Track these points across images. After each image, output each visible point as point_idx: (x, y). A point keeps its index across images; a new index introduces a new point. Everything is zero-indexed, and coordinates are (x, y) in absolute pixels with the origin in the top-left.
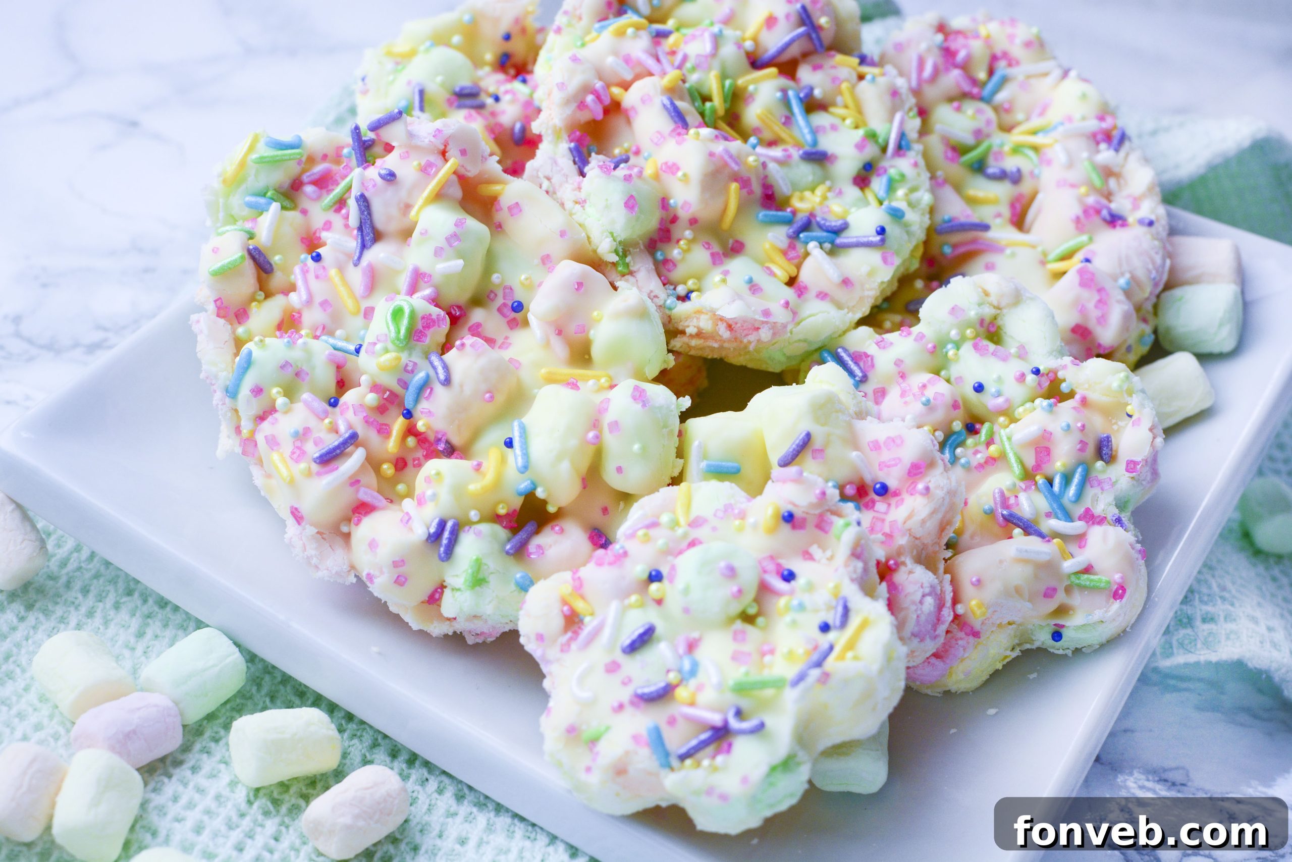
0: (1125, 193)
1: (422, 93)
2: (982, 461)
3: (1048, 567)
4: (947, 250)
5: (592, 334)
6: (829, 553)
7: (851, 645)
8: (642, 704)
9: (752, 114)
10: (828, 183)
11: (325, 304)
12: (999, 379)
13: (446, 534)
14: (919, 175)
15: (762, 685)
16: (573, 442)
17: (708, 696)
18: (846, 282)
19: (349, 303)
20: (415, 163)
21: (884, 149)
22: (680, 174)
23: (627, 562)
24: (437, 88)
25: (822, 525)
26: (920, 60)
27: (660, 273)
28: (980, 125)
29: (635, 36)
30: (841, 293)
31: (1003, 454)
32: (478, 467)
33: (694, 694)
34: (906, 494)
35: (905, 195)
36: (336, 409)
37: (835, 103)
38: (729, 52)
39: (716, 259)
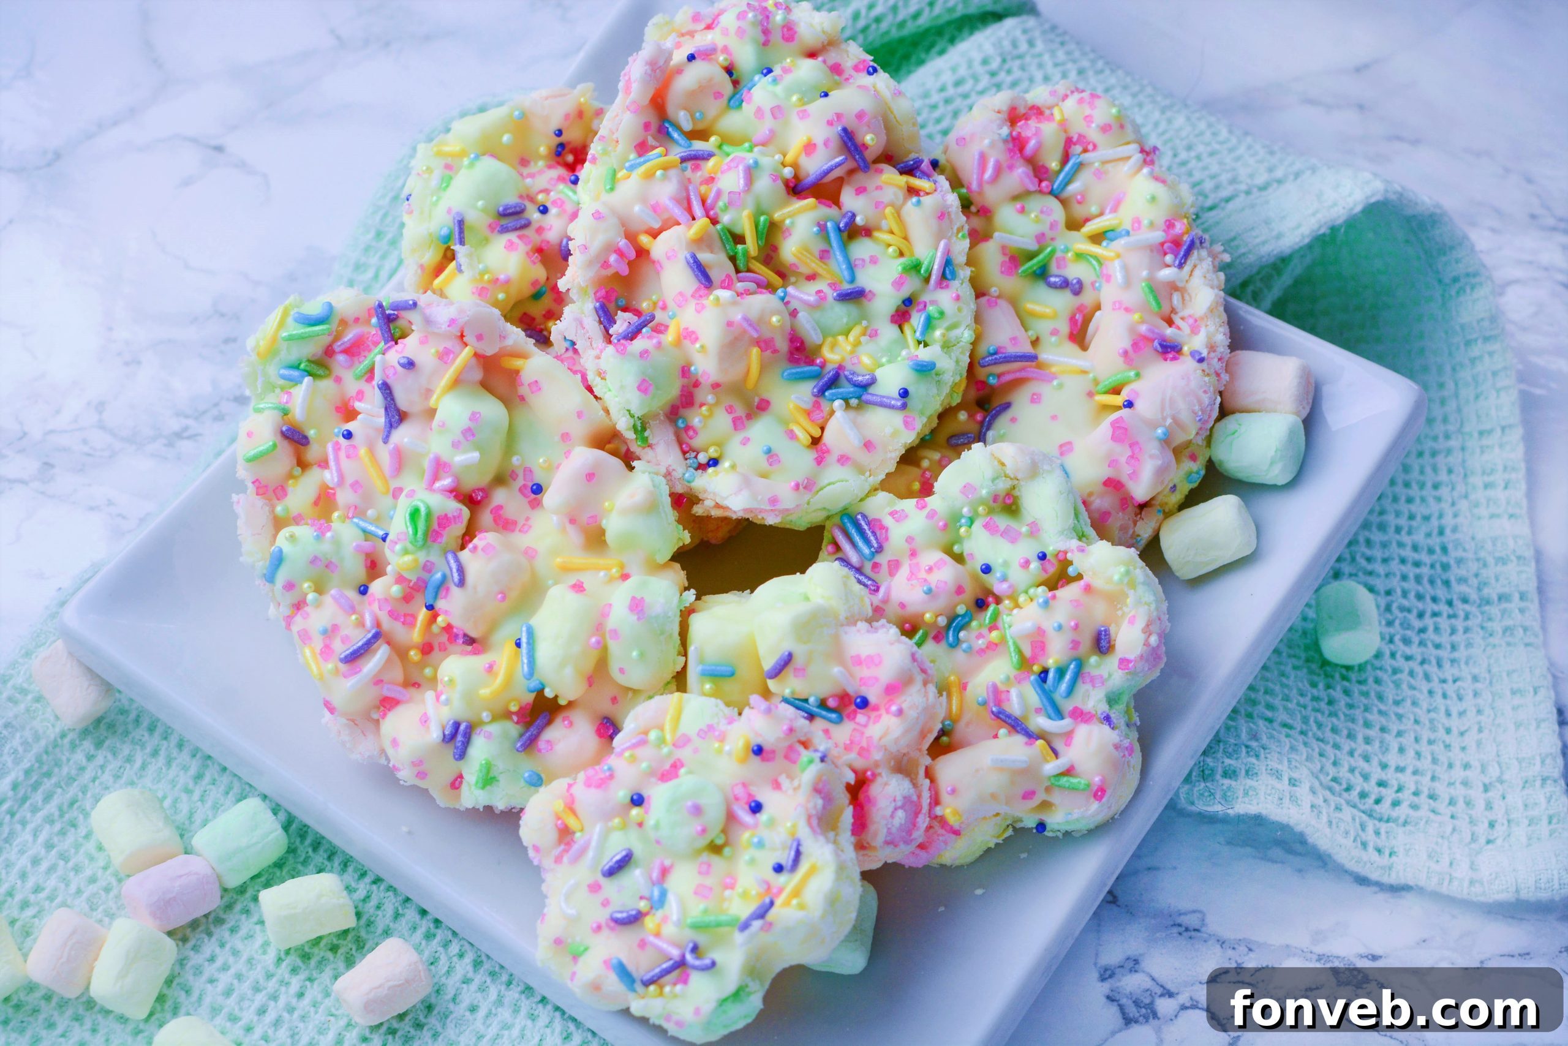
0: (1185, 313)
1: (461, 223)
2: (984, 646)
3: (1028, 771)
4: (992, 381)
5: (604, 523)
6: (796, 783)
8: (619, 928)
9: (790, 250)
10: (864, 323)
11: (356, 486)
12: (1006, 563)
13: (459, 738)
14: (959, 310)
15: (719, 925)
16: (577, 648)
17: (669, 930)
18: (868, 445)
19: (379, 484)
20: (433, 351)
21: (927, 280)
22: (698, 345)
23: (613, 784)
24: (478, 217)
25: (790, 755)
26: (983, 159)
27: (680, 443)
28: (1044, 228)
29: (665, 177)
30: (862, 457)
31: (1003, 641)
32: (490, 668)
33: (659, 926)
34: (883, 711)
35: (943, 335)
36: (365, 597)
37: (879, 229)
38: (764, 184)
39: (738, 424)
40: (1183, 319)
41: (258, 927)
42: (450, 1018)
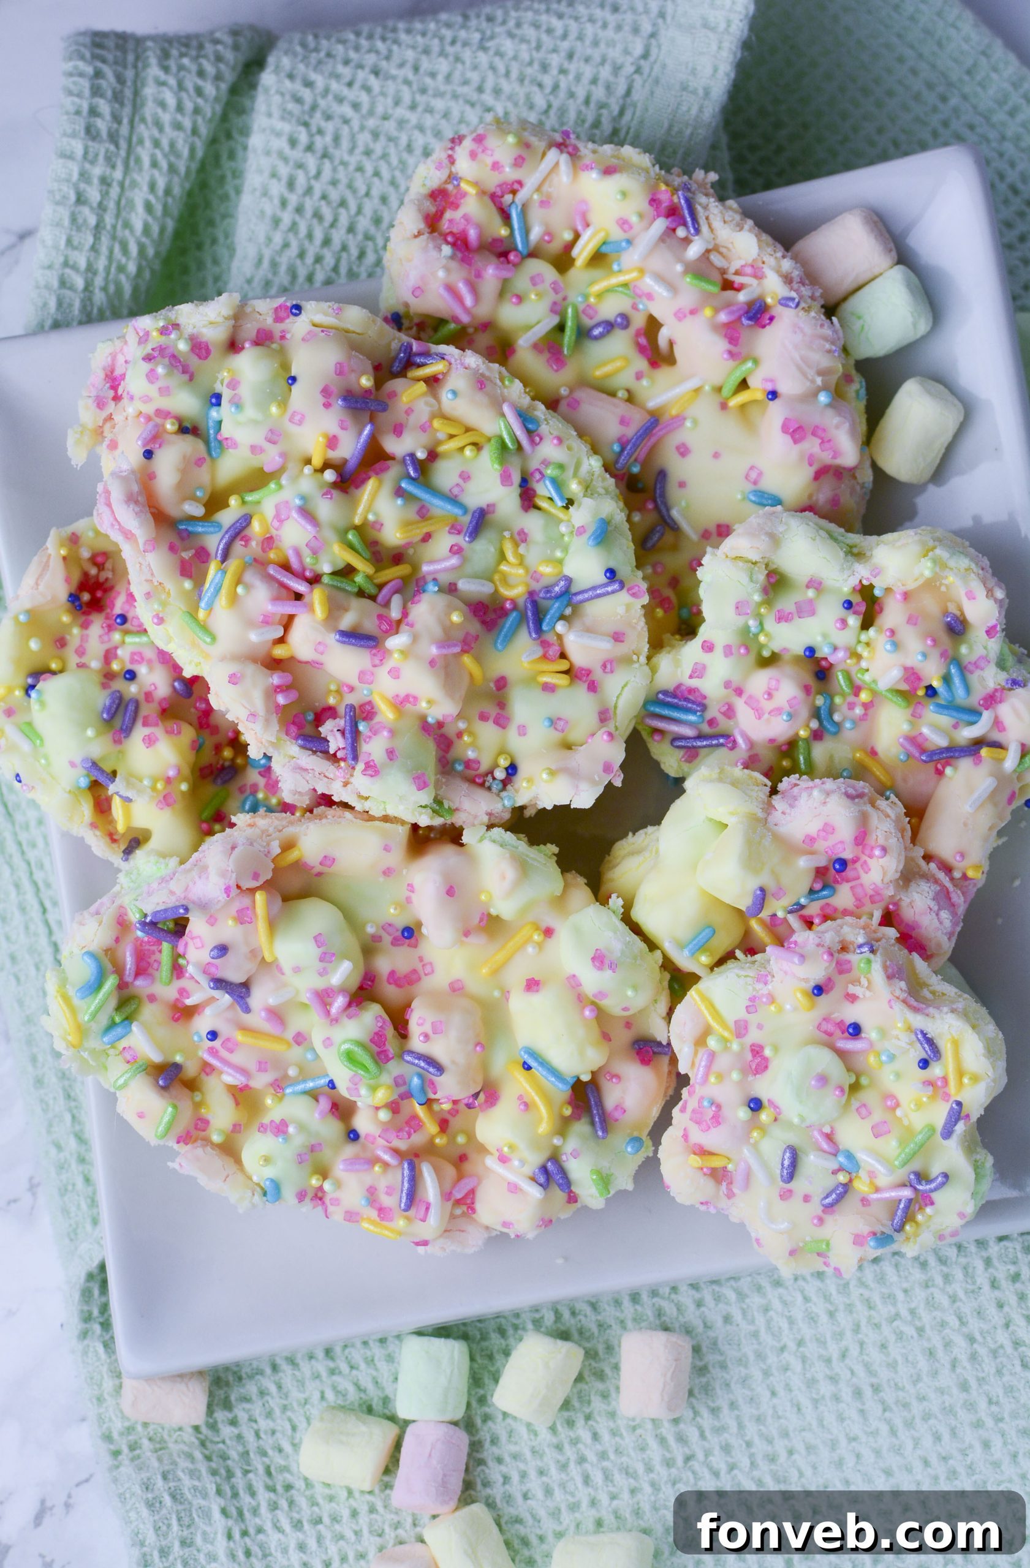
0: (736, 266)
1: (95, 765)
2: (863, 712)
3: (998, 784)
4: (635, 470)
5: (493, 911)
7: (960, 1070)
8: (836, 1208)
9: (393, 535)
10: (507, 534)
11: (262, 1067)
12: (821, 633)
13: (554, 1175)
14: (569, 448)
16: (581, 1031)
17: (883, 1178)
18: (618, 637)
19: (277, 1047)
20: (230, 922)
21: (520, 447)
22: (423, 703)
23: (726, 1111)
24: (98, 746)
25: (843, 968)
26: (451, 289)
27: (472, 781)
28: (551, 297)
29: (248, 587)
30: (622, 649)
31: (874, 693)
32: (526, 1106)
33: (871, 1183)
34: (864, 858)
35: (580, 483)
36: (362, 1139)
37: (439, 443)
38: (326, 509)
39: (502, 721)
40: (737, 273)
41: (509, 1421)
42: (720, 1343)
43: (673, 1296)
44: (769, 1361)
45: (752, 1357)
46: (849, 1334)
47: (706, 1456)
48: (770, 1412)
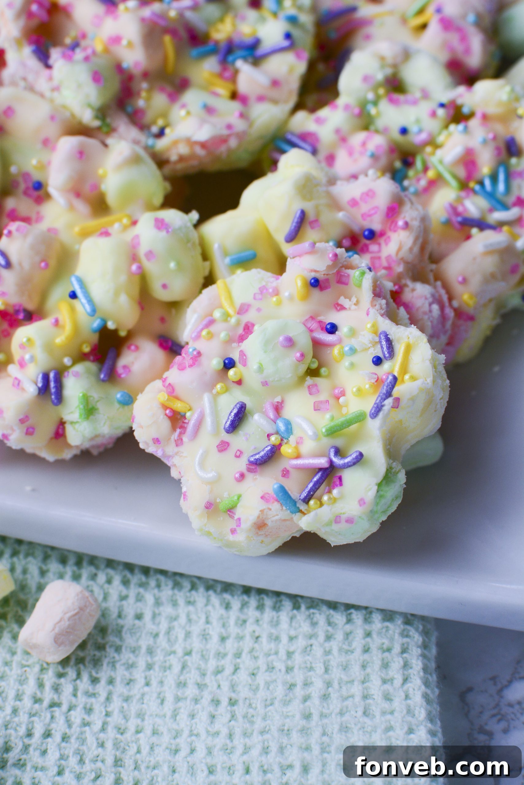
2: (426, 185)
3: (508, 251)
5: (103, 188)
6: (354, 300)
7: (404, 369)
8: (258, 468)
10: (232, 13)
12: (418, 121)
13: (52, 384)
15: (348, 423)
16: (123, 278)
17: (308, 446)
18: (275, 83)
22: (124, 42)
23: (203, 360)
25: (341, 279)
27: (135, 123)
30: (274, 92)
31: (439, 175)
32: (57, 323)
33: (296, 448)
34: (390, 233)
39: (172, 98)
42: (124, 630)
43: (106, 586)
44: (156, 659)
45: (144, 650)
46: (230, 657)
47: (70, 710)
48: (138, 696)
